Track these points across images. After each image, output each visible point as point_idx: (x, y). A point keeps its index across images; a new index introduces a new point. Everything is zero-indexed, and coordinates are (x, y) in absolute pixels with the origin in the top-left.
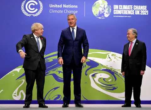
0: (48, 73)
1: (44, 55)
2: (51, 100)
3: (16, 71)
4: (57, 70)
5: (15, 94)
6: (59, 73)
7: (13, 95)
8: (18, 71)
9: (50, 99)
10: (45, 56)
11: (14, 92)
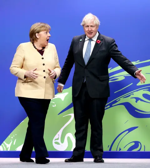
0: (116, 102)
1: (109, 69)
2: (122, 150)
3: (59, 99)
4: (132, 96)
5: (58, 139)
6: (136, 102)
7: (54, 141)
8: (63, 99)
9: (120, 149)
10: (110, 71)
11: (56, 137)
